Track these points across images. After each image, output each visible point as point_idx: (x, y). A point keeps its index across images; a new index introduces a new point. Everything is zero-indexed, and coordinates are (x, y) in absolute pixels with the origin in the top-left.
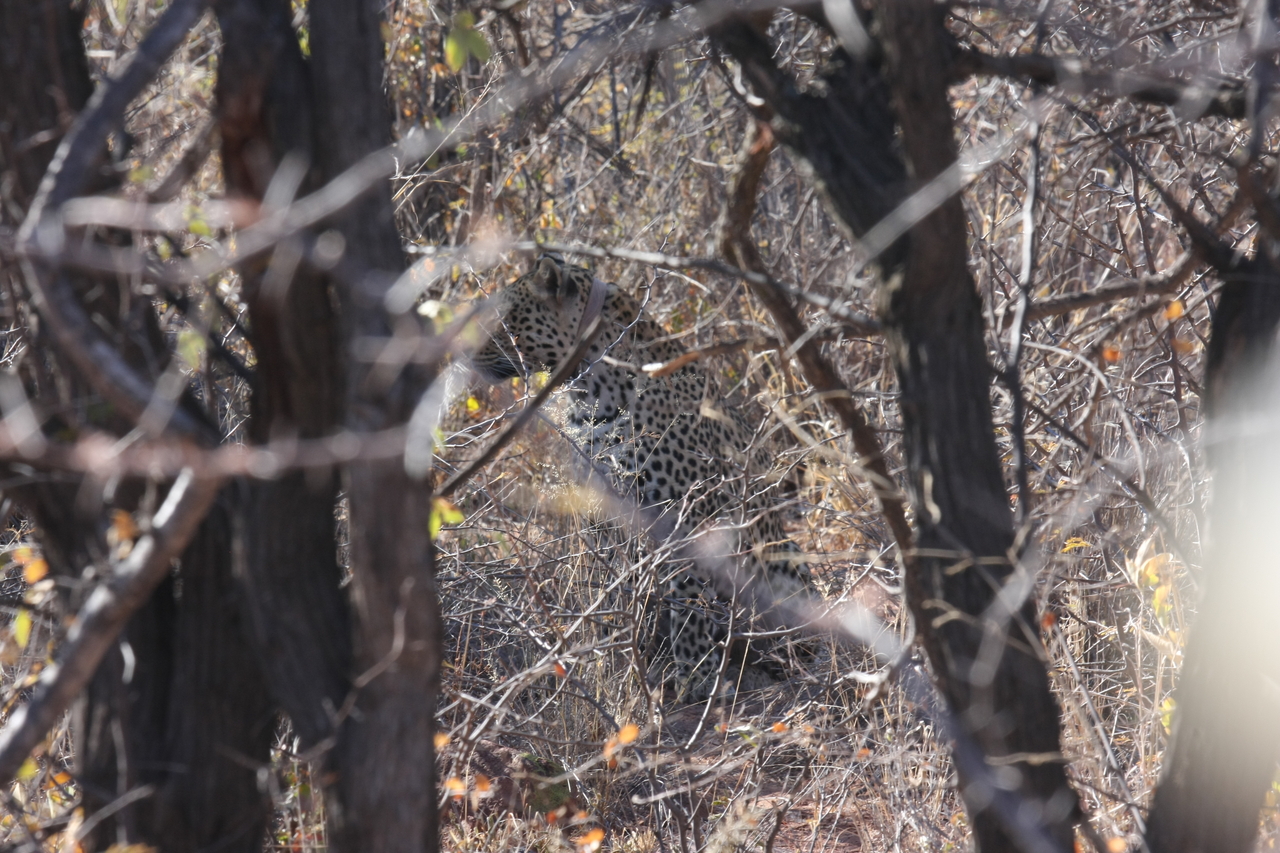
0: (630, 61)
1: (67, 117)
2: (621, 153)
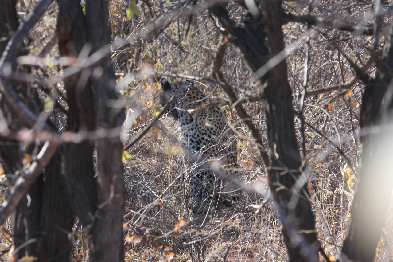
0: (184, 17)
1: (11, 33)
2: (181, 45)
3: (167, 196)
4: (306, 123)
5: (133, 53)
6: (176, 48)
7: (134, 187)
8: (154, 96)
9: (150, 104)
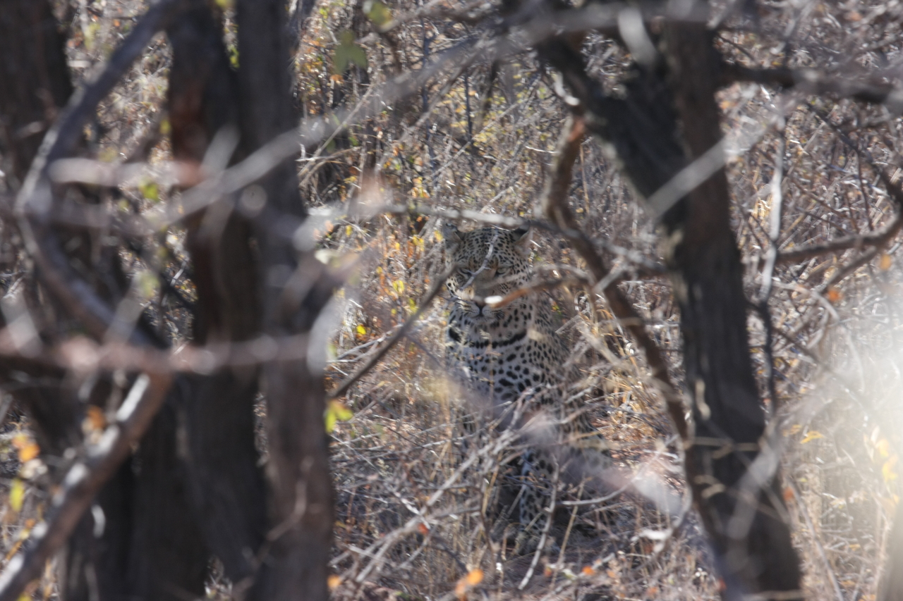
0: (480, 73)
1: (52, 113)
2: (473, 142)
3: (438, 512)
4: (780, 332)
5: (357, 164)
6: (463, 151)
7: (360, 490)
8: (408, 268)
9: (398, 287)
